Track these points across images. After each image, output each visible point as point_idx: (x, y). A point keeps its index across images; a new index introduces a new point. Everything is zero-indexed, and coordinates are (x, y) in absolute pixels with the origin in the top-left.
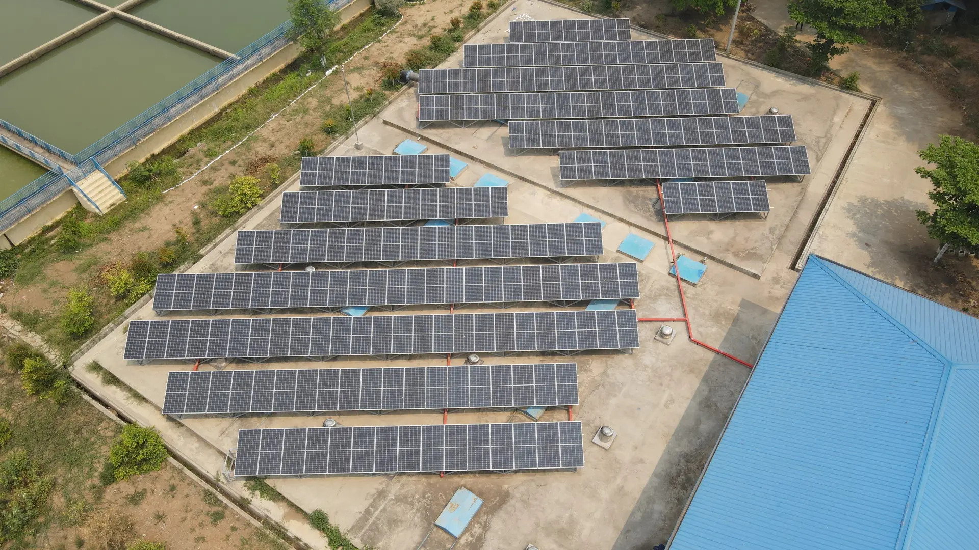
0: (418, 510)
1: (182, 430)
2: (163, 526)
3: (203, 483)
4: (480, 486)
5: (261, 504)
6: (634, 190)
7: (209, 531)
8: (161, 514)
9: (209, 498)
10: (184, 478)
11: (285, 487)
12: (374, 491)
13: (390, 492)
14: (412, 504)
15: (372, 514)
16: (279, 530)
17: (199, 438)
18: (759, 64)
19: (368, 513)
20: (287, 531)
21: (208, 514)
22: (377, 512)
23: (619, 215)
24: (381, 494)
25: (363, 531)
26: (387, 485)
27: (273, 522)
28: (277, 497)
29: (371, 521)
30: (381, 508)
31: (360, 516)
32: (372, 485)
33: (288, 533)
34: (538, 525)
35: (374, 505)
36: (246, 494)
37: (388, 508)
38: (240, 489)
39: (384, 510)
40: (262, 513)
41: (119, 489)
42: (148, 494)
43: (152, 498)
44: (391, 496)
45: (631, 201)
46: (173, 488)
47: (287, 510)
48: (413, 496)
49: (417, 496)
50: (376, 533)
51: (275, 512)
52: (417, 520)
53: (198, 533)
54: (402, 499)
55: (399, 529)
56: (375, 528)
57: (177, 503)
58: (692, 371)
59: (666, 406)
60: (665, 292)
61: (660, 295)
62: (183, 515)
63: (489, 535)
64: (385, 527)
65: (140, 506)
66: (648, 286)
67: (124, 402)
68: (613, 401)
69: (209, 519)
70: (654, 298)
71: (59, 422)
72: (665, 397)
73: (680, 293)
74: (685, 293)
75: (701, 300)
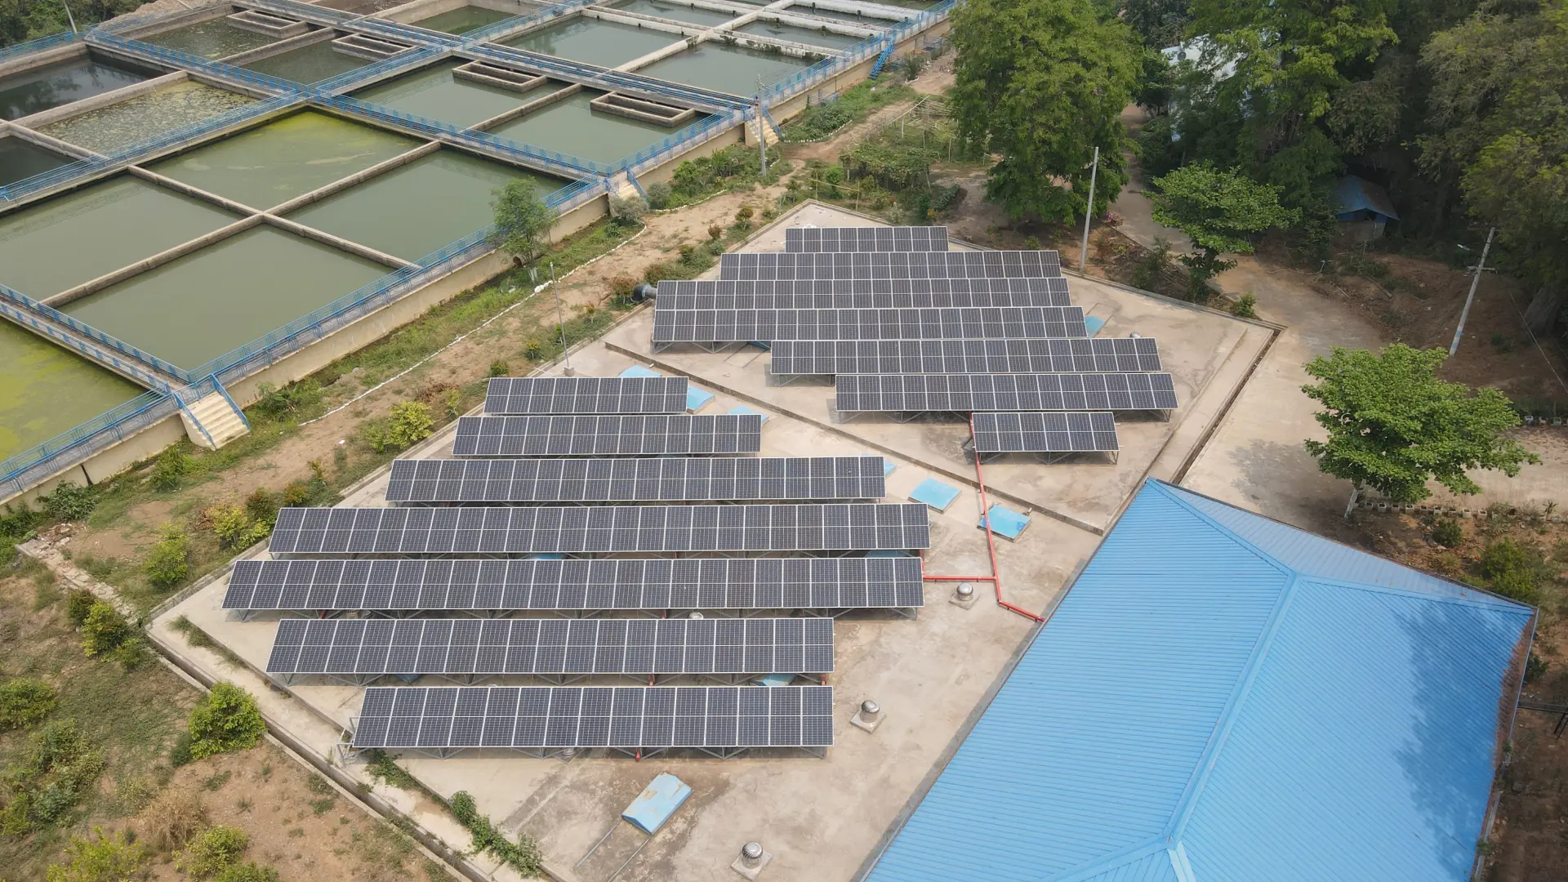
0: (601, 800)
1: (290, 701)
2: (246, 816)
3: (310, 767)
4: (689, 773)
5: (386, 792)
6: (939, 428)
7: (310, 823)
8: (247, 801)
9: (315, 783)
10: (284, 760)
11: (420, 769)
12: (542, 776)
13: (565, 778)
14: (593, 793)
15: (537, 804)
16: (406, 824)
17: (312, 711)
18: (1124, 286)
19: (531, 801)
20: (418, 825)
21: (311, 803)
22: (544, 802)
23: (915, 457)
24: (552, 780)
25: (521, 824)
26: (562, 768)
27: (400, 815)
28: (409, 782)
29: (535, 811)
30: (551, 796)
31: (520, 805)
32: (542, 768)
33: (419, 829)
34: (765, 821)
35: (541, 793)
36: (367, 779)
37: (560, 797)
38: (359, 772)
39: (554, 799)
40: (385, 803)
41: (193, 772)
42: (233, 777)
43: (238, 782)
44: (566, 782)
45: (931, 440)
46: (267, 771)
47: (421, 800)
48: (596, 783)
49: (601, 784)
50: (540, 826)
51: (404, 801)
52: (598, 811)
53: (293, 826)
54: (580, 787)
55: (574, 822)
56: (540, 820)
57: (270, 789)
58: (998, 641)
59: (958, 682)
60: (970, 547)
61: (962, 551)
62: (277, 803)
63: (696, 832)
64: (554, 820)
65: (220, 791)
66: (947, 540)
67: (214, 667)
68: (885, 676)
69: (311, 810)
70: (954, 554)
71: (124, 689)
72: (958, 671)
73: (989, 548)
74: (996, 549)
75: (1018, 558)
